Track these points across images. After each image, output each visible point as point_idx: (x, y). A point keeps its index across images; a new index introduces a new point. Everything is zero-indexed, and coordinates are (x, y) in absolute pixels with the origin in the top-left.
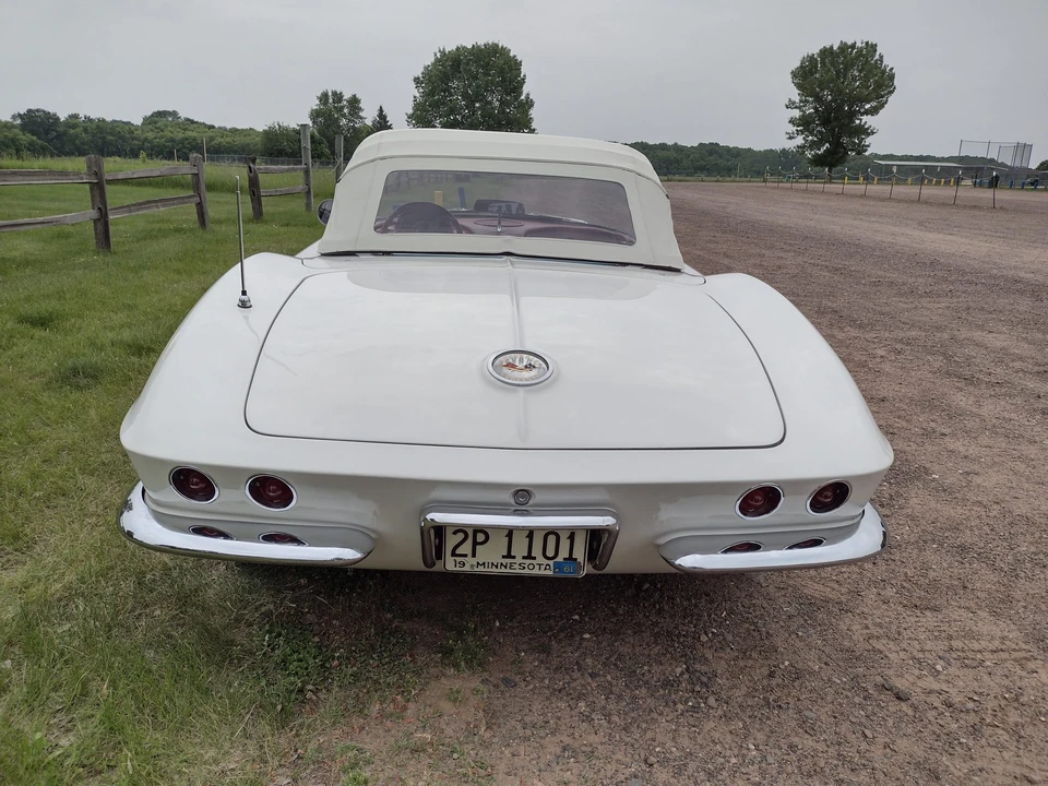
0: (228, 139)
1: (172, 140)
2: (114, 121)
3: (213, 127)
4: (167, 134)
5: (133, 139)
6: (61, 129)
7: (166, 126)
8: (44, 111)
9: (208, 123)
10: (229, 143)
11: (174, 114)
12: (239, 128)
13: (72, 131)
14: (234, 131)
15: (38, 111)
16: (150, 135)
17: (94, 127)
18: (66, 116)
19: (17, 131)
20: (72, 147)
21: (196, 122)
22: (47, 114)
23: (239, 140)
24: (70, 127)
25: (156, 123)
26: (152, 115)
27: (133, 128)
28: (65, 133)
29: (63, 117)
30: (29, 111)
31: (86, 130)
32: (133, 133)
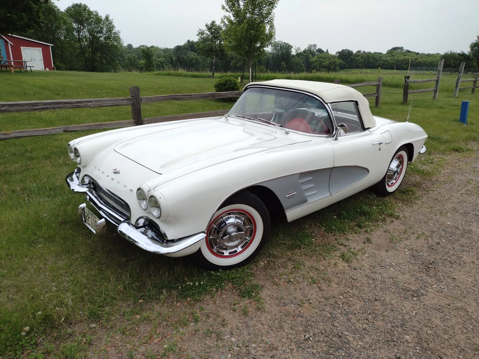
0: (424, 59)
1: (397, 60)
2: (375, 53)
3: (418, 54)
4: (396, 57)
5: (381, 60)
6: (352, 57)
7: (396, 54)
8: (348, 50)
9: (417, 52)
10: (425, 61)
11: (401, 48)
12: (431, 53)
13: (357, 58)
14: (429, 55)
15: (346, 50)
16: (388, 59)
17: (366, 55)
18: (356, 51)
19: (336, 59)
20: (355, 65)
21: (411, 52)
22: (349, 51)
23: (430, 59)
24: (356, 56)
25: (392, 53)
26: (391, 50)
27: (381, 56)
28: (354, 59)
29: (354, 52)
30: (343, 50)
31: (362, 57)
32: (381, 58)
